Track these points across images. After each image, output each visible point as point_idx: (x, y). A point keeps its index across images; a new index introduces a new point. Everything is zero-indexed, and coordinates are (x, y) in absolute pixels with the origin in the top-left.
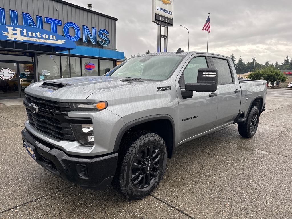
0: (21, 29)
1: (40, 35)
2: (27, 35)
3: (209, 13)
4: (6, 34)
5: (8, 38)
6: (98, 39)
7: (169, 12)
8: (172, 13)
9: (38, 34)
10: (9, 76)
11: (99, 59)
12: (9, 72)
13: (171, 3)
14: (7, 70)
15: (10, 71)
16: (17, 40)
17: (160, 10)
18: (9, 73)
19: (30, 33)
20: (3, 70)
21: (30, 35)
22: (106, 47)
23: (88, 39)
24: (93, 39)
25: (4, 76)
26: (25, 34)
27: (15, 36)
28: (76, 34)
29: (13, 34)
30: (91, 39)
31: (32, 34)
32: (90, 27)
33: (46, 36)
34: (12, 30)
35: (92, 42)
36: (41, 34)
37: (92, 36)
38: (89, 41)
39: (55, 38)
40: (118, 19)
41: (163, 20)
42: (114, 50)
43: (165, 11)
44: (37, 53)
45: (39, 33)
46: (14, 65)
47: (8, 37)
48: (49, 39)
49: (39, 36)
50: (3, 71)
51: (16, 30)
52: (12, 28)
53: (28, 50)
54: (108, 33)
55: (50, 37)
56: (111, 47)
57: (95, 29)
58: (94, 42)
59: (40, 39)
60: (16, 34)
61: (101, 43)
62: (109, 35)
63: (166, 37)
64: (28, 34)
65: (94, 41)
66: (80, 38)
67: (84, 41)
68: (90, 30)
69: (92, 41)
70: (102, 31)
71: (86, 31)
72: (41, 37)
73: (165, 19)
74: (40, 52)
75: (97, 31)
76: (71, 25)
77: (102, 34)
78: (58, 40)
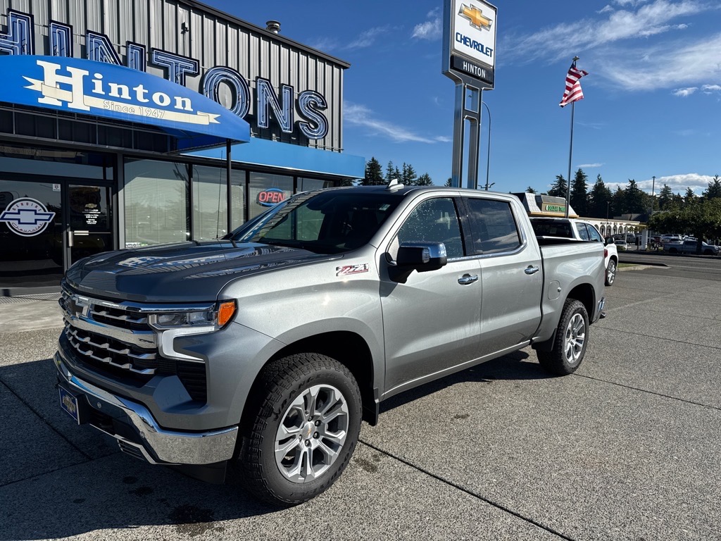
0: (87, 73)
1: (145, 96)
2: (104, 93)
4: (36, 85)
5: (40, 100)
7: (487, 48)
8: (493, 52)
9: (140, 90)
10: (36, 223)
11: (295, 175)
12: (35, 211)
13: (490, 26)
14: (32, 206)
15: (39, 207)
16: (70, 106)
17: (465, 43)
18: (36, 214)
19: (114, 87)
20: (19, 204)
21: (114, 93)
23: (271, 117)
24: (284, 117)
25: (20, 223)
26: (98, 89)
27: (65, 95)
28: (239, 103)
29: (58, 86)
30: (280, 116)
31: (120, 91)
32: (275, 84)
33: (162, 99)
34: (58, 72)
35: (282, 127)
36: (147, 91)
38: (274, 125)
39: (188, 107)
40: (350, 64)
41: (472, 69)
42: (337, 151)
43: (476, 45)
44: (124, 155)
45: (141, 86)
46: (54, 188)
47: (43, 97)
48: (171, 108)
49: (140, 98)
50: (17, 208)
51: (69, 75)
52: (58, 67)
53: (97, 146)
54: (324, 102)
57: (290, 89)
59: (145, 108)
60: (68, 87)
61: (306, 131)
62: (327, 108)
63: (475, 120)
65: (286, 124)
67: (261, 124)
69: (281, 122)
70: (308, 96)
71: (267, 95)
72: (147, 101)
73: (476, 67)
74: (133, 150)
75: (296, 97)
76: (226, 73)
77: (308, 106)
78: (198, 113)
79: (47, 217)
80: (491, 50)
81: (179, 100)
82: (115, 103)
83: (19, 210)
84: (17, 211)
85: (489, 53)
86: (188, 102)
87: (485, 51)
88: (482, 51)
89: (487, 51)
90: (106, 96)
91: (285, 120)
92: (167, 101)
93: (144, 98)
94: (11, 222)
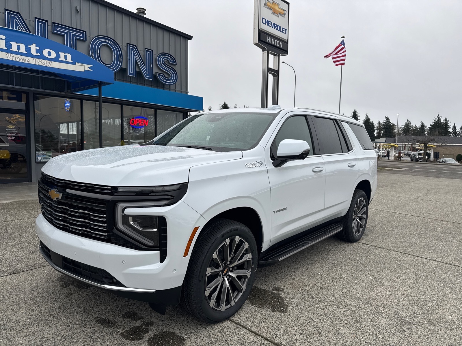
1: (37, 51)
2: (6, 48)
3: (343, 37)
6: (156, 70)
7: (283, 28)
9: (33, 48)
11: (156, 108)
13: (285, 14)
17: (268, 25)
19: (14, 45)
21: (14, 49)
22: (170, 87)
23: (137, 70)
24: (146, 70)
26: (2, 46)
28: (115, 60)
30: (144, 69)
31: (18, 47)
32: (141, 48)
33: (49, 53)
35: (145, 76)
36: (38, 48)
37: (145, 65)
38: (139, 74)
40: (193, 37)
41: (273, 41)
42: (184, 93)
43: (276, 26)
44: (34, 94)
45: (34, 45)
48: (57, 59)
49: (33, 52)
53: (14, 87)
54: (174, 60)
55: (58, 56)
56: (178, 88)
57: (150, 52)
58: (148, 77)
59: (37, 59)
61: (162, 79)
62: (176, 64)
63: (276, 73)
64: (8, 46)
65: (148, 75)
66: (122, 67)
67: (130, 74)
68: (142, 53)
69: (144, 73)
70: (163, 56)
71: (134, 55)
72: (38, 54)
73: (276, 41)
74: (40, 90)
75: (155, 56)
76: (105, 40)
77: (164, 63)
78: (77, 64)
80: (286, 30)
81: (62, 55)
82: (15, 55)
85: (284, 32)
86: (69, 56)
87: (281, 30)
88: (280, 30)
89: (283, 30)
90: (8, 51)
91: (147, 72)
92: (54, 55)
93: (37, 53)
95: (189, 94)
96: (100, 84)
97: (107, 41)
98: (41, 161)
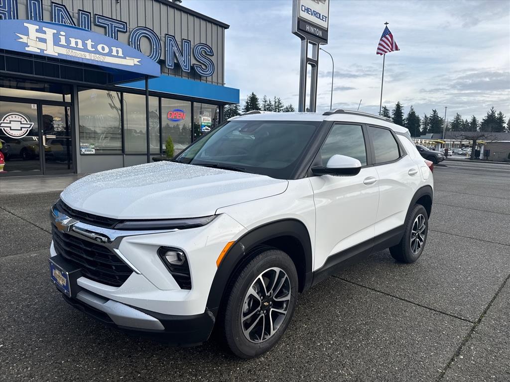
0: (55, 31)
1: (93, 46)
2: (66, 44)
3: (386, 23)
4: (24, 39)
5: (27, 49)
6: (193, 61)
7: (323, 16)
8: (327, 19)
9: (89, 43)
10: (21, 130)
11: (192, 100)
12: (21, 122)
13: (325, 1)
15: (23, 119)
17: (307, 12)
18: (21, 124)
19: (73, 41)
20: (10, 117)
21: (73, 44)
22: (207, 79)
23: (175, 61)
24: (184, 61)
25: (11, 129)
26: (63, 42)
27: (42, 46)
28: (154, 51)
29: (38, 40)
30: (181, 60)
31: (77, 43)
32: (178, 39)
33: (103, 49)
34: (37, 31)
35: (183, 67)
36: (93, 43)
38: (177, 66)
40: (229, 26)
41: (312, 30)
42: (221, 85)
43: (315, 14)
44: (78, 86)
46: (32, 107)
47: (29, 46)
48: (110, 54)
49: (89, 48)
50: (9, 120)
51: (45, 33)
52: (38, 27)
53: (60, 79)
54: (211, 51)
55: (111, 51)
56: (215, 79)
57: (188, 43)
58: (185, 68)
59: (93, 54)
60: (44, 41)
61: (198, 70)
62: (213, 55)
63: (315, 64)
64: (68, 41)
65: (186, 66)
66: (161, 58)
67: (168, 65)
68: (179, 43)
69: (182, 64)
70: (201, 47)
71: (172, 46)
72: (94, 49)
73: (315, 29)
74: (84, 83)
75: (192, 47)
76: (145, 32)
77: (201, 54)
78: (127, 58)
79: (29, 126)
80: (326, 17)
81: (114, 49)
82: (74, 51)
83: (10, 121)
84: (9, 122)
85: (324, 19)
86: (120, 50)
87: (321, 18)
88: (319, 18)
90: (68, 46)
91: (185, 63)
92: (107, 50)
93: (92, 48)
94: (5, 128)
95: (225, 86)
96: (146, 77)
97: (147, 32)
98: (85, 153)
